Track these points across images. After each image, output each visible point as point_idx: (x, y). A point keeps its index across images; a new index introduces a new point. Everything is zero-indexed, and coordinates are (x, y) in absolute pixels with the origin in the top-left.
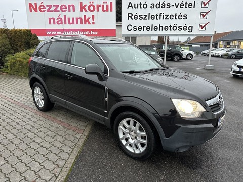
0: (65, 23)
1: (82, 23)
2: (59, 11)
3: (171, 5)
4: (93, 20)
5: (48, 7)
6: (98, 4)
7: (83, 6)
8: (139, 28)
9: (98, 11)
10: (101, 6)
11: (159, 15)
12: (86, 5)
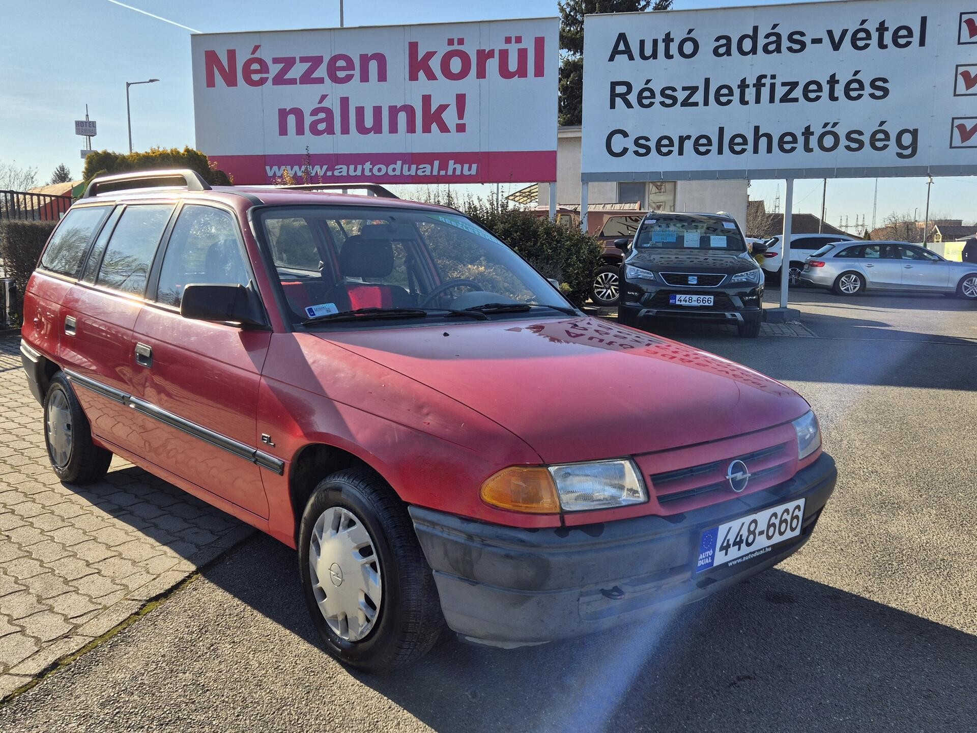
0: (345, 130)
4: (461, 115)
5: (281, 66)
6: (482, 48)
7: (420, 56)
8: (662, 143)
9: (484, 77)
10: (493, 57)
11: (751, 86)
12: (434, 53)
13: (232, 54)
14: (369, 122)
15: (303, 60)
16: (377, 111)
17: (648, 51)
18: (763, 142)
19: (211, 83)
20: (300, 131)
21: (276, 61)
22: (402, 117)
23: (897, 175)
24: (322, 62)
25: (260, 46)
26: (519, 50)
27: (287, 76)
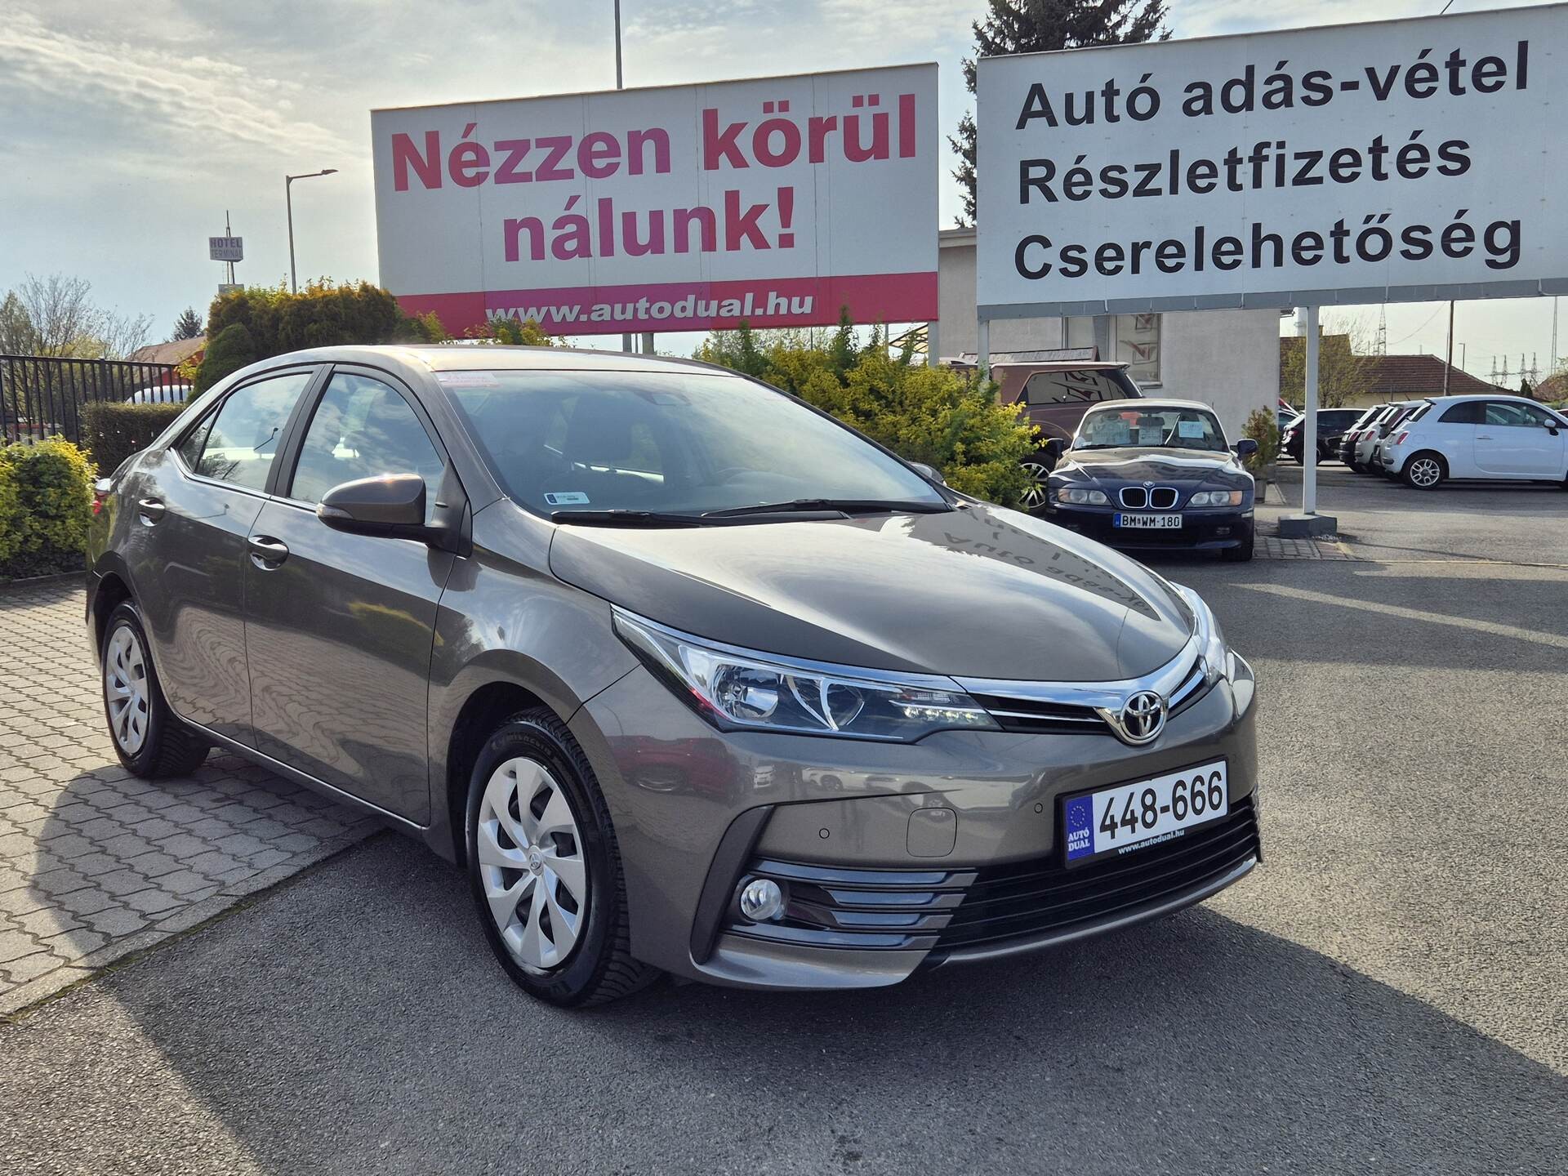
0: (607, 249)
1: (709, 244)
2: (568, 174)
3: (1334, 84)
4: (786, 221)
5: (508, 153)
6: (817, 116)
7: (721, 133)
8: (1105, 255)
9: (822, 160)
10: (836, 129)
11: (1246, 160)
12: (743, 125)
13: (433, 139)
14: (643, 236)
15: (542, 143)
16: (656, 218)
17: (1079, 112)
18: (1268, 248)
19: (401, 184)
20: (538, 253)
21: (500, 146)
22: (695, 227)
23: (1488, 296)
24: (571, 145)
25: (475, 124)
26: (875, 116)
27: (519, 169)
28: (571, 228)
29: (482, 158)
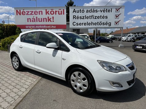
0: (37, 21)
1: (46, 21)
2: (33, 14)
6: (56, 11)
8: (80, 24)
9: (56, 14)
11: (91, 16)
12: (49, 11)
14: (40, 20)
15: (31, 11)
17: (78, 12)
19: (17, 15)
20: (30, 21)
25: (24, 9)
26: (61, 11)
27: (28, 14)
28: (33, 19)
29: (25, 13)
